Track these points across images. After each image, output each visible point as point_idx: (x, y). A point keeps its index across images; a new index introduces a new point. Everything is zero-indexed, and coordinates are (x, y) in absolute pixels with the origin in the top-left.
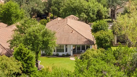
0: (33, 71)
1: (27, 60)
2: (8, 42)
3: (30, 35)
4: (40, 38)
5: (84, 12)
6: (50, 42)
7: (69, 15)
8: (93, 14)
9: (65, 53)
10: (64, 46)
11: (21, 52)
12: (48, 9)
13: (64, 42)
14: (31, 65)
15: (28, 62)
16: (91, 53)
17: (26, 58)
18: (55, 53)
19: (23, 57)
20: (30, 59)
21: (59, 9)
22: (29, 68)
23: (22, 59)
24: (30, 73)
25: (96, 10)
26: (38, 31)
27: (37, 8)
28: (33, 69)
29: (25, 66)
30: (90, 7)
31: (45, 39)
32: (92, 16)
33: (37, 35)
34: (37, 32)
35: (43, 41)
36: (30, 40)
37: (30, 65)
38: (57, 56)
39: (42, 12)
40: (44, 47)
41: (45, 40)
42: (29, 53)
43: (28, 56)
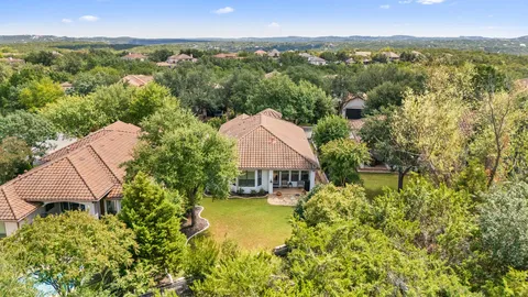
0: (172, 251)
1: (155, 220)
2: (121, 166)
3: (173, 149)
4: (199, 155)
5: (292, 103)
6: (222, 166)
7: (264, 109)
8: (308, 108)
9: (257, 188)
10: (254, 173)
11: (138, 197)
12: (225, 102)
13: (254, 165)
14: (168, 233)
15: (159, 225)
16: (328, 199)
17: (153, 214)
18: (236, 189)
19: (146, 211)
20: (164, 215)
21: (244, 100)
22: (160, 244)
23: (143, 216)
24: (164, 256)
25: (314, 99)
26: (195, 138)
27: (206, 99)
28: (172, 245)
29: (149, 237)
30: (302, 95)
31: (210, 158)
32: (306, 111)
33: (192, 147)
34: (191, 141)
35: (207, 164)
36: (173, 160)
37: (163, 234)
38: (240, 194)
39: (215, 107)
40: (206, 177)
41: (209, 160)
42: (162, 198)
43: (159, 208)
